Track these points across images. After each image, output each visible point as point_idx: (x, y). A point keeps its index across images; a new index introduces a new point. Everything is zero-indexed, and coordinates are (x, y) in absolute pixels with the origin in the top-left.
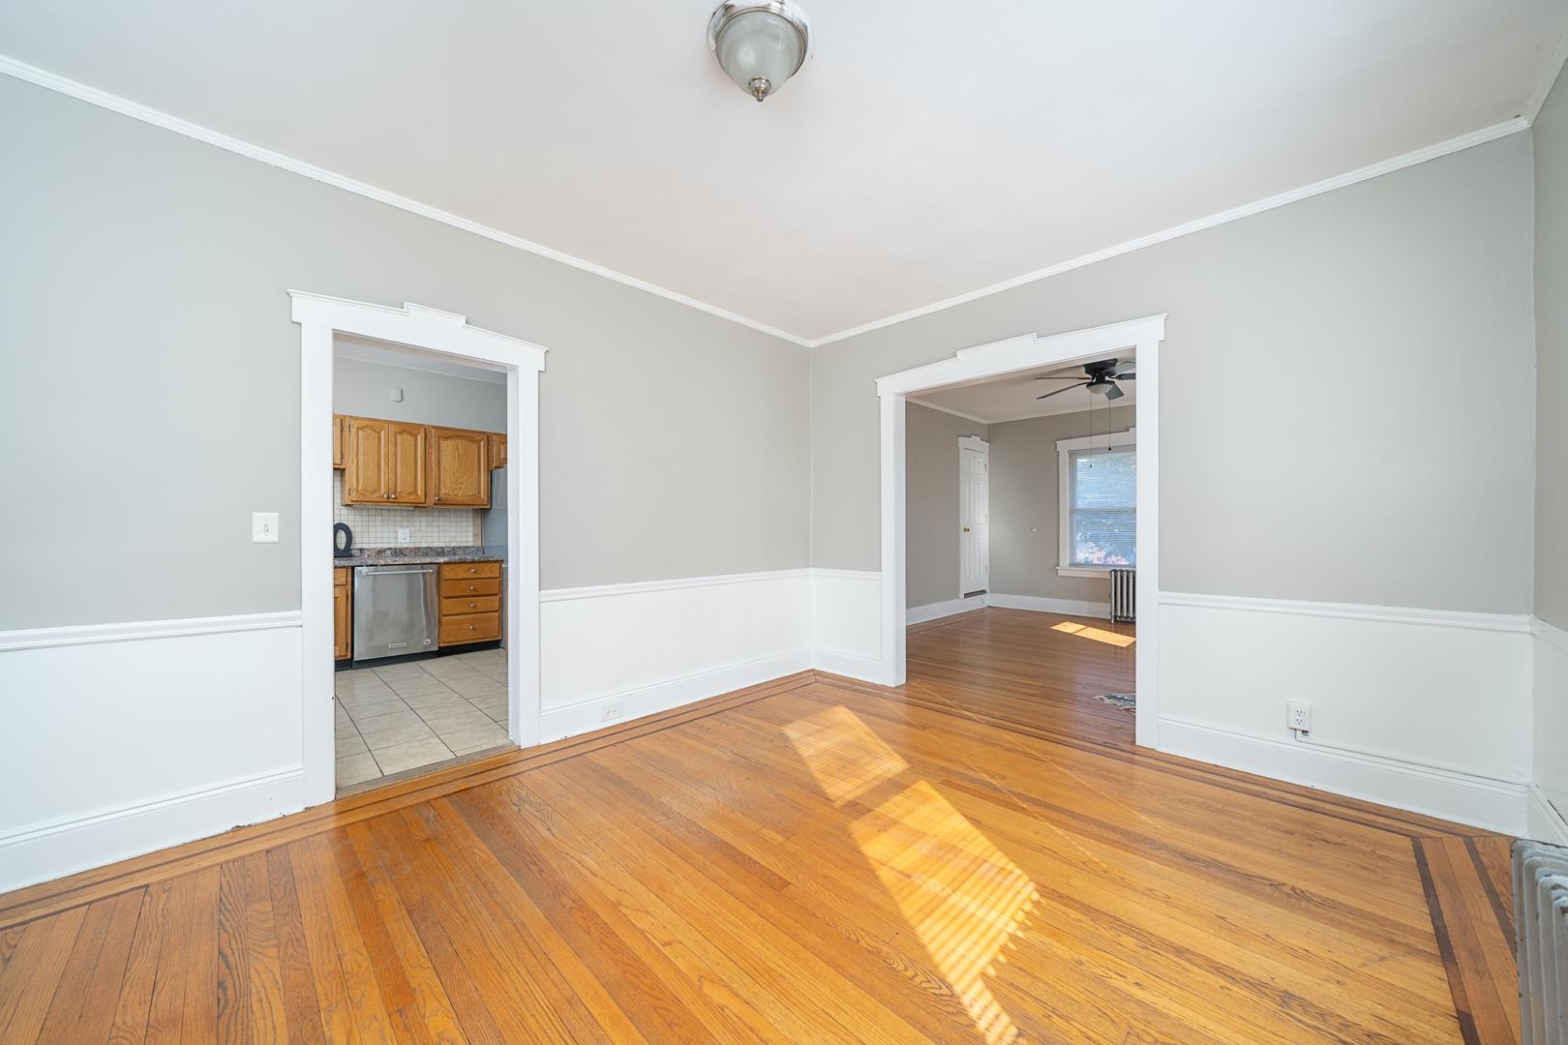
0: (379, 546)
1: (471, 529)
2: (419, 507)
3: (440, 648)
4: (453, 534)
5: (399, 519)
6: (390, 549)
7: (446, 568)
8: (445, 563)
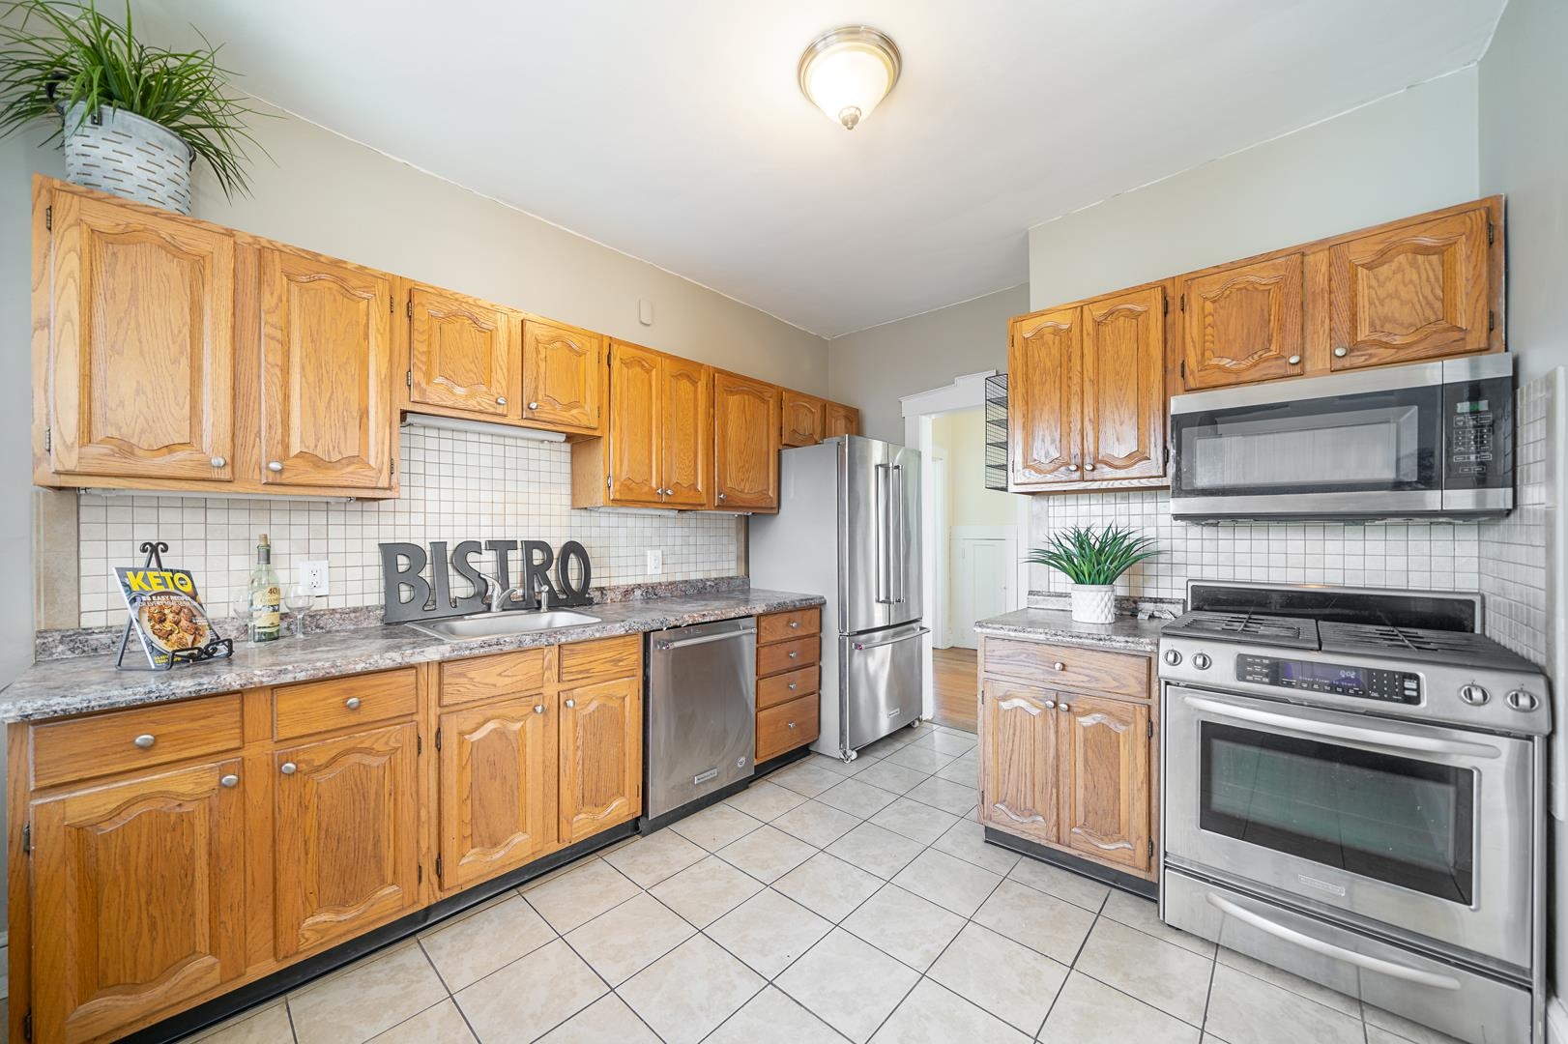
0: (626, 581)
1: (733, 549)
3: (755, 768)
4: (713, 557)
5: (647, 532)
7: (763, 623)
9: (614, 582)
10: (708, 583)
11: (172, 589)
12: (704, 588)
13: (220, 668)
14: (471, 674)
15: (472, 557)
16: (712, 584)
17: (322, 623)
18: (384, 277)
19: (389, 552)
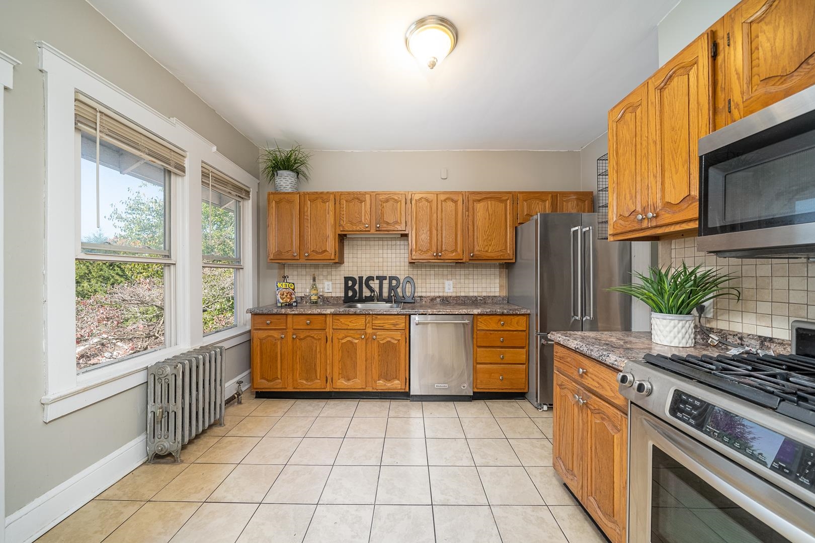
0: (432, 294)
1: (497, 281)
2: (458, 264)
3: (474, 392)
4: (484, 285)
5: (445, 272)
6: (440, 297)
7: (480, 319)
8: (479, 315)
9: (428, 294)
10: (479, 298)
11: (288, 287)
12: (476, 300)
13: (294, 309)
14: (341, 320)
15: (371, 282)
16: (482, 299)
17: (329, 300)
18: (333, 193)
19: (347, 279)
